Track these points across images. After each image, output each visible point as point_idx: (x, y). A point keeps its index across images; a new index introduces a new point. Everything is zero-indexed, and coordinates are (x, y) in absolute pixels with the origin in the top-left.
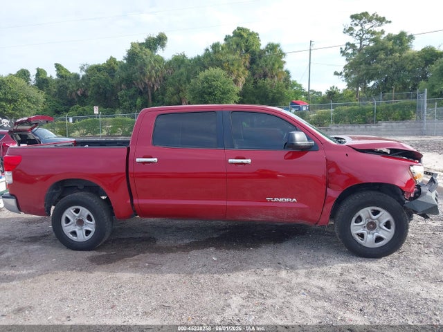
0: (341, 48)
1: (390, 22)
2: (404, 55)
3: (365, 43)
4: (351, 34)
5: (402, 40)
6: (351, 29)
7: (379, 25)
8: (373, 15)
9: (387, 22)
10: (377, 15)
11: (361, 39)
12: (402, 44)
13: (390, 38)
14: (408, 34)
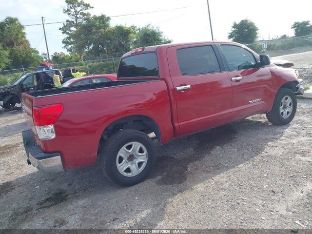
0: (64, 24)
1: (93, 7)
2: (106, 30)
3: (79, 20)
4: (69, 14)
5: (103, 19)
6: (68, 10)
7: (86, 9)
8: (81, 2)
9: (91, 7)
10: (83, 2)
11: (77, 18)
12: (104, 22)
13: (95, 18)
14: (107, 16)
